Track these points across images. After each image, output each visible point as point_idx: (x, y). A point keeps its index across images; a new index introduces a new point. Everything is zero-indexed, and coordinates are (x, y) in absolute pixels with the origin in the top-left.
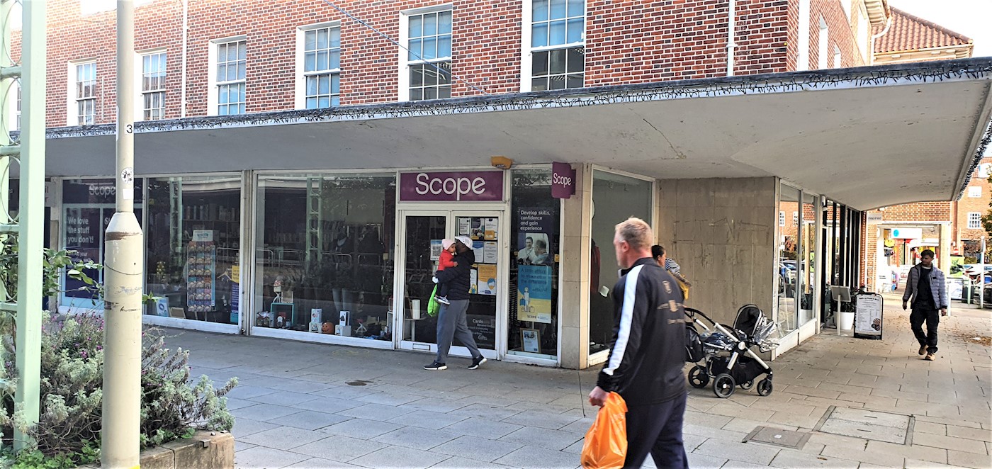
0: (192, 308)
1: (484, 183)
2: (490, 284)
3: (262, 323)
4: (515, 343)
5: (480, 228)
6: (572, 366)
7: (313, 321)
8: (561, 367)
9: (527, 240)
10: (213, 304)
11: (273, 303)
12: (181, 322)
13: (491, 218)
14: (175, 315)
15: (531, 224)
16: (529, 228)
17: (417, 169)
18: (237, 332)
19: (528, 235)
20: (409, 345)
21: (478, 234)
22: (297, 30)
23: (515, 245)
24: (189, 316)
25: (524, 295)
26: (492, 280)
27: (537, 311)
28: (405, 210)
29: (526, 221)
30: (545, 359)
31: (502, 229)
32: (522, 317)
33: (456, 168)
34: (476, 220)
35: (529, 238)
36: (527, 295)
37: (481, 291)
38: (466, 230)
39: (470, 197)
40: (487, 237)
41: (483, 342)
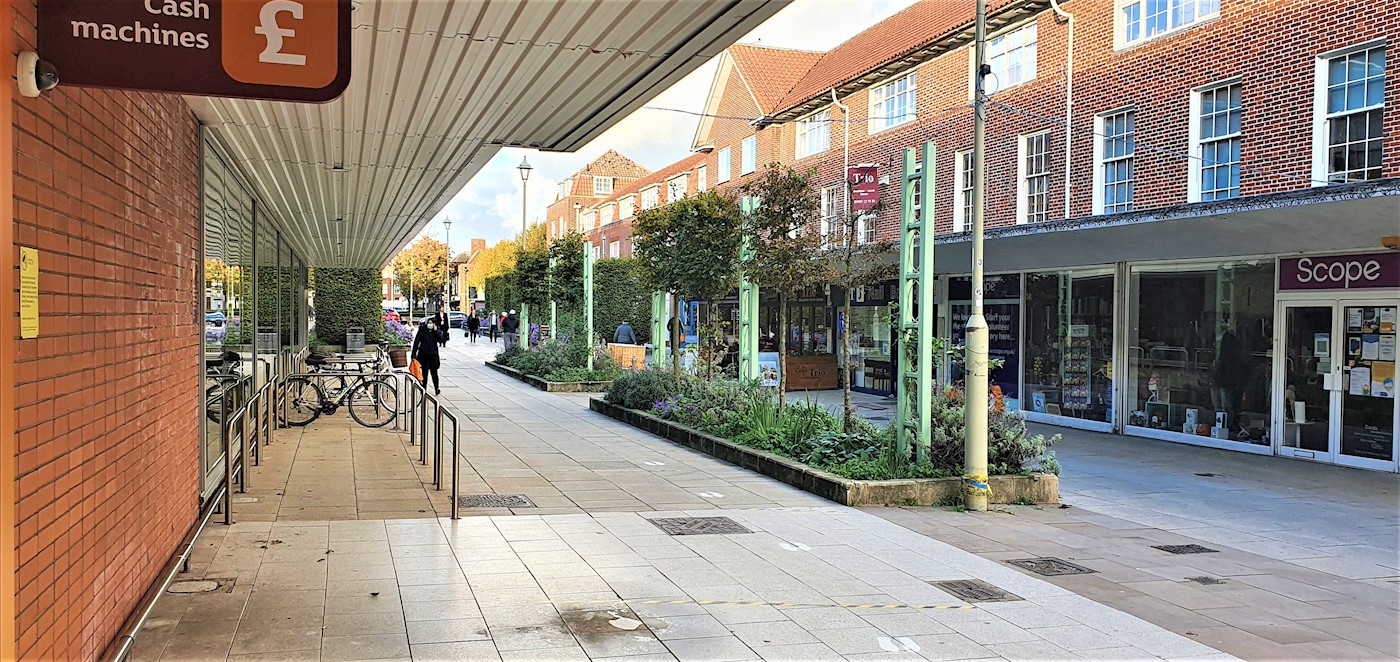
0: (1067, 405)
1: (1378, 267)
2: (1387, 385)
3: (1135, 421)
5: (1374, 320)
7: (1188, 421)
10: (1089, 402)
11: (1149, 402)
12: (1057, 419)
13: (1387, 308)
14: (1051, 411)
17: (1298, 253)
18: (1110, 431)
20: (1289, 452)
21: (1372, 326)
22: (1191, 92)
24: (1066, 412)
26: (1389, 380)
28: (1285, 301)
34: (1368, 309)
37: (1375, 393)
38: (1357, 321)
39: (1362, 284)
40: (1382, 330)
41: (1377, 451)
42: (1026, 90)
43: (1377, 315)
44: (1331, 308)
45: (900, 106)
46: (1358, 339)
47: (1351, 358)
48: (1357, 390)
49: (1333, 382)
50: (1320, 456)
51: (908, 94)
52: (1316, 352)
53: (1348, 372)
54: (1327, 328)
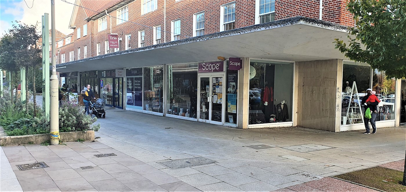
0: (154, 108)
1: (219, 66)
2: (221, 100)
3: (169, 113)
4: (227, 120)
5: (218, 81)
6: (241, 127)
7: (180, 112)
8: (238, 128)
9: (230, 85)
10: (160, 107)
11: (173, 106)
12: (151, 112)
13: (221, 78)
14: (150, 110)
15: (231, 79)
16: (230, 81)
17: (202, 62)
18: (163, 115)
19: (230, 83)
20: (200, 120)
21: (218, 83)
22: (193, 15)
23: (227, 87)
24: (154, 110)
25: (229, 104)
26: (221, 99)
27: (232, 109)
28: (200, 76)
29: (230, 78)
30: (234, 125)
31: (224, 81)
32: (229, 111)
33: (212, 61)
34: (217, 78)
35: (231, 84)
36: (230, 103)
37: (218, 103)
38: (215, 82)
39: (215, 71)
40: (220, 84)
41: (218, 119)
42: (155, 13)
44: (209, 78)
45: (125, 16)
46: (215, 87)
47: (214, 93)
48: (215, 102)
49: (209, 100)
50: (207, 121)
51: (127, 13)
52: (207, 91)
53: (213, 96)
54: (208, 84)
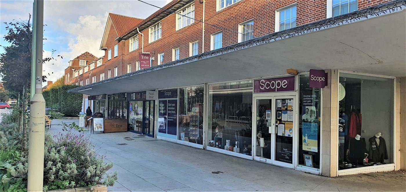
0: (191, 138)
1: (287, 82)
2: (290, 131)
3: (211, 145)
4: (302, 162)
5: (286, 104)
6: (327, 175)
7: (227, 145)
8: (322, 175)
9: (306, 110)
10: (198, 137)
12: (188, 143)
13: (290, 99)
15: (308, 101)
16: (307, 104)
17: (260, 78)
18: (203, 148)
19: (307, 107)
20: (258, 159)
21: (285, 107)
22: (239, 25)
23: (302, 111)
25: (305, 138)
28: (256, 97)
29: (305, 100)
30: (314, 170)
31: (295, 105)
32: (305, 148)
33: (275, 76)
34: (284, 100)
35: (307, 109)
36: (306, 137)
37: (286, 135)
38: (280, 105)
40: (288, 109)
41: (287, 159)
42: (192, 27)
43: (287, 102)
44: (271, 99)
46: (280, 112)
47: (279, 121)
48: (280, 134)
49: (272, 130)
50: (268, 161)
52: (266, 118)
53: (277, 126)
54: (270, 108)
